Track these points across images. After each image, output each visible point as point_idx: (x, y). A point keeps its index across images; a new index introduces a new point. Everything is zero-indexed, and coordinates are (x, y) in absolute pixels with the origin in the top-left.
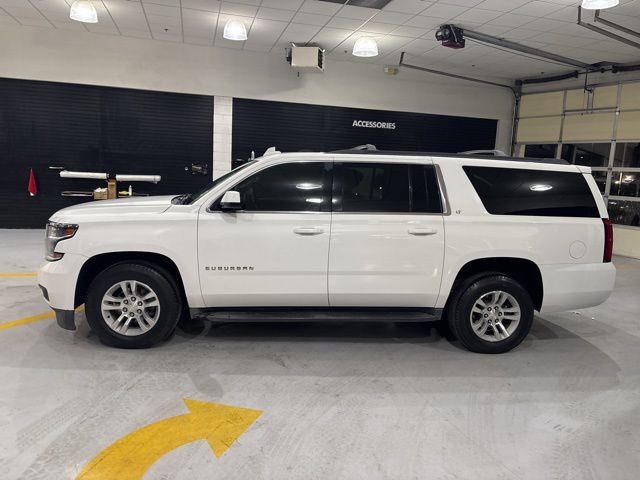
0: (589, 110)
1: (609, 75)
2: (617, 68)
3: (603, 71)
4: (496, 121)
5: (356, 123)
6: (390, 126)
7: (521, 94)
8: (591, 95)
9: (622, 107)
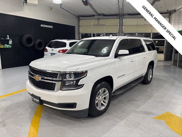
0: (98, 25)
1: (102, 17)
2: (104, 15)
3: (101, 15)
4: (75, 26)
5: (42, 26)
6: (51, 27)
7: (80, 20)
8: (99, 21)
9: (106, 25)
